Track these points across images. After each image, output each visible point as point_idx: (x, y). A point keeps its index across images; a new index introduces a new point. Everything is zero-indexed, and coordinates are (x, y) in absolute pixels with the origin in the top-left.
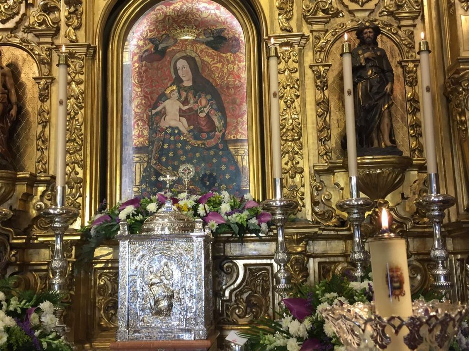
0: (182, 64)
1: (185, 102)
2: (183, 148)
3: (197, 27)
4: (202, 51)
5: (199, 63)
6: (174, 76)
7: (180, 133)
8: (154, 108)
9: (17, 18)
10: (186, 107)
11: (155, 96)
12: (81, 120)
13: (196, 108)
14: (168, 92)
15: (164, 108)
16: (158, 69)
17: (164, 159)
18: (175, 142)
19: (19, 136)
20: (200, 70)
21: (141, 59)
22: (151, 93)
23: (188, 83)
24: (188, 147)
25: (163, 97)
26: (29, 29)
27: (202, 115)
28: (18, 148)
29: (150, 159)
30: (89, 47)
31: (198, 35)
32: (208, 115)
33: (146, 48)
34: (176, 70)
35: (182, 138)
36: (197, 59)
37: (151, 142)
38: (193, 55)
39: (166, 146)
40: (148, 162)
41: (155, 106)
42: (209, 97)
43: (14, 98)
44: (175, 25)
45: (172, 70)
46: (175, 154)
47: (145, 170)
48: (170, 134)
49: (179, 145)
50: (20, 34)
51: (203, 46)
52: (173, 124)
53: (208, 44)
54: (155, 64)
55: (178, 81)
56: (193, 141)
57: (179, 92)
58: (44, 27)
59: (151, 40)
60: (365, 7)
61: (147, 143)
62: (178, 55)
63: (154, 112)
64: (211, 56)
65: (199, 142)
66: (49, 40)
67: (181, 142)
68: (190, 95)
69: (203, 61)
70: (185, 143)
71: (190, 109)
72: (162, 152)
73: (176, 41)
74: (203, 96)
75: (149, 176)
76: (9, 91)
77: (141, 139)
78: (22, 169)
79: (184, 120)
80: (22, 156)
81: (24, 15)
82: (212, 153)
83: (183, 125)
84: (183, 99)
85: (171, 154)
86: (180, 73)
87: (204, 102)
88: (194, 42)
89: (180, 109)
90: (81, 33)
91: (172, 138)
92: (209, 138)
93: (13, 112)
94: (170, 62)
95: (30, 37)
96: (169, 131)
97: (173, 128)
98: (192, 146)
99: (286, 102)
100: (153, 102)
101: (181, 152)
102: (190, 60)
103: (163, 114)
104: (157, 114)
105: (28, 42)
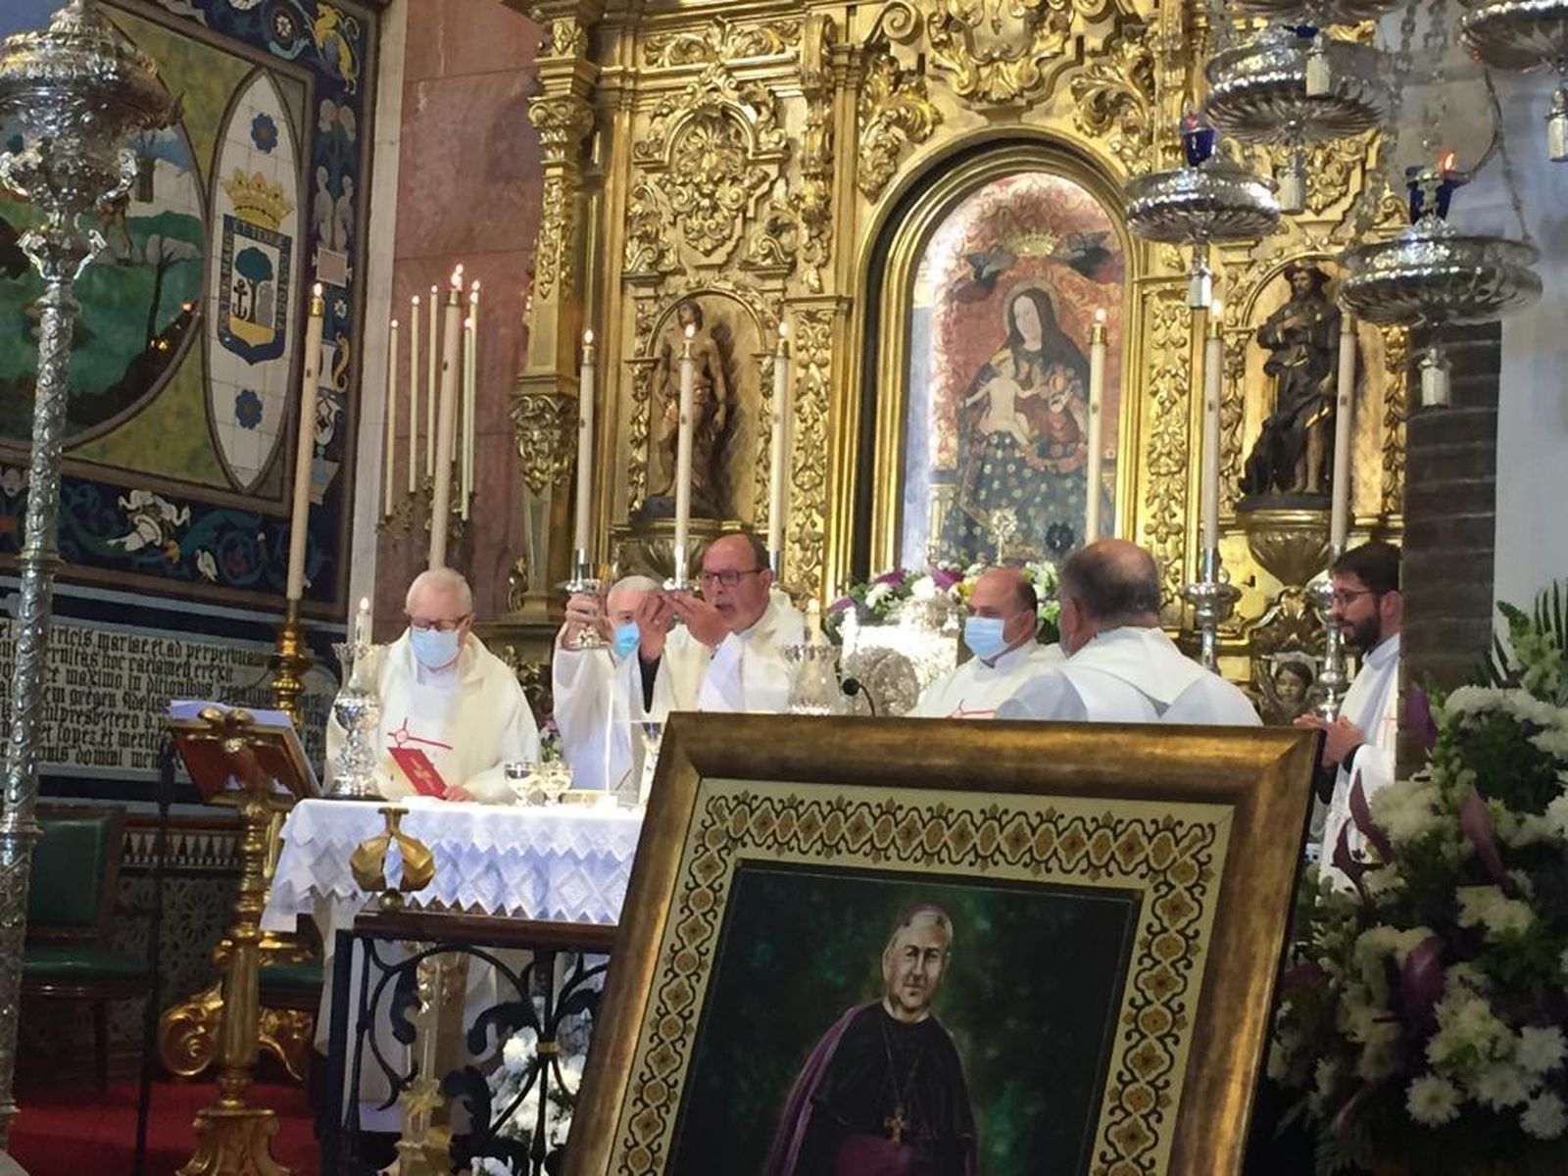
0: (1024, 306)
1: (1026, 383)
2: (1018, 473)
3: (1056, 231)
4: (1062, 279)
5: (1056, 306)
6: (1008, 331)
7: (1014, 444)
8: (971, 394)
9: (729, 246)
10: (1026, 394)
11: (973, 372)
12: (822, 432)
13: (1045, 393)
14: (993, 363)
15: (988, 394)
16: (980, 316)
17: (983, 494)
18: (1005, 461)
19: (729, 456)
20: (1057, 319)
21: (951, 296)
22: (966, 363)
23: (1033, 345)
24: (1027, 473)
25: (987, 372)
26: (747, 266)
27: (1057, 408)
28: (728, 478)
29: (957, 495)
30: (839, 299)
31: (1057, 247)
32: (1066, 410)
33: (960, 274)
34: (1012, 319)
35: (1018, 454)
36: (1053, 296)
37: (962, 461)
38: (1045, 287)
39: (988, 469)
40: (956, 499)
41: (973, 391)
42: (1071, 373)
43: (721, 392)
44: (1015, 227)
45: (1006, 318)
46: (1004, 483)
47: (949, 515)
48: (997, 446)
49: (1011, 468)
50: (735, 274)
51: (1065, 270)
52: (1003, 425)
53: (1075, 264)
54: (976, 306)
55: (1015, 339)
56: (1037, 461)
57: (1016, 363)
58: (769, 261)
59: (971, 259)
60: (1324, 217)
61: (954, 465)
62: (1018, 288)
63: (969, 401)
64: (1079, 291)
65: (1048, 463)
66: (778, 284)
67: (1015, 461)
68: (1037, 369)
69: (1063, 301)
70: (1022, 463)
71: (1035, 398)
72: (980, 480)
73: (1015, 259)
74: (1060, 369)
75: (955, 528)
76: (713, 380)
77: (945, 455)
78: (732, 516)
79: (1022, 418)
80: (733, 491)
81: (741, 238)
82: (1069, 484)
83: (1020, 428)
84: (1022, 376)
85: (996, 485)
86: (1020, 324)
87: (1060, 382)
88: (1050, 260)
89: (1017, 398)
90: (828, 273)
91: (1000, 454)
92: (1065, 455)
93: (719, 417)
94: (1002, 302)
95: (749, 278)
96: (995, 440)
97: (1001, 435)
98: (1035, 471)
99: (1162, 404)
100: (968, 383)
101: (1013, 481)
102: (1040, 297)
103: (983, 406)
104: (975, 405)
105: (745, 288)
